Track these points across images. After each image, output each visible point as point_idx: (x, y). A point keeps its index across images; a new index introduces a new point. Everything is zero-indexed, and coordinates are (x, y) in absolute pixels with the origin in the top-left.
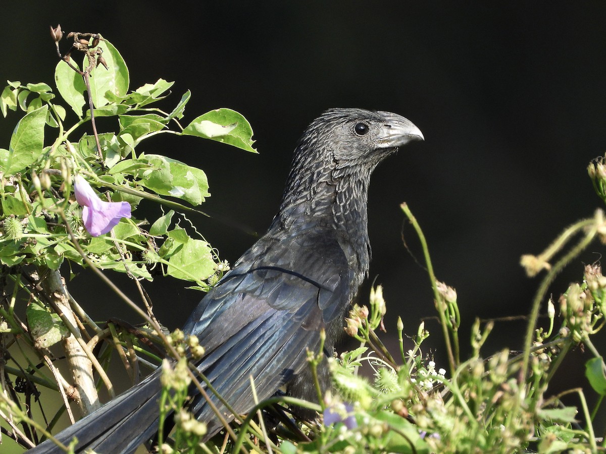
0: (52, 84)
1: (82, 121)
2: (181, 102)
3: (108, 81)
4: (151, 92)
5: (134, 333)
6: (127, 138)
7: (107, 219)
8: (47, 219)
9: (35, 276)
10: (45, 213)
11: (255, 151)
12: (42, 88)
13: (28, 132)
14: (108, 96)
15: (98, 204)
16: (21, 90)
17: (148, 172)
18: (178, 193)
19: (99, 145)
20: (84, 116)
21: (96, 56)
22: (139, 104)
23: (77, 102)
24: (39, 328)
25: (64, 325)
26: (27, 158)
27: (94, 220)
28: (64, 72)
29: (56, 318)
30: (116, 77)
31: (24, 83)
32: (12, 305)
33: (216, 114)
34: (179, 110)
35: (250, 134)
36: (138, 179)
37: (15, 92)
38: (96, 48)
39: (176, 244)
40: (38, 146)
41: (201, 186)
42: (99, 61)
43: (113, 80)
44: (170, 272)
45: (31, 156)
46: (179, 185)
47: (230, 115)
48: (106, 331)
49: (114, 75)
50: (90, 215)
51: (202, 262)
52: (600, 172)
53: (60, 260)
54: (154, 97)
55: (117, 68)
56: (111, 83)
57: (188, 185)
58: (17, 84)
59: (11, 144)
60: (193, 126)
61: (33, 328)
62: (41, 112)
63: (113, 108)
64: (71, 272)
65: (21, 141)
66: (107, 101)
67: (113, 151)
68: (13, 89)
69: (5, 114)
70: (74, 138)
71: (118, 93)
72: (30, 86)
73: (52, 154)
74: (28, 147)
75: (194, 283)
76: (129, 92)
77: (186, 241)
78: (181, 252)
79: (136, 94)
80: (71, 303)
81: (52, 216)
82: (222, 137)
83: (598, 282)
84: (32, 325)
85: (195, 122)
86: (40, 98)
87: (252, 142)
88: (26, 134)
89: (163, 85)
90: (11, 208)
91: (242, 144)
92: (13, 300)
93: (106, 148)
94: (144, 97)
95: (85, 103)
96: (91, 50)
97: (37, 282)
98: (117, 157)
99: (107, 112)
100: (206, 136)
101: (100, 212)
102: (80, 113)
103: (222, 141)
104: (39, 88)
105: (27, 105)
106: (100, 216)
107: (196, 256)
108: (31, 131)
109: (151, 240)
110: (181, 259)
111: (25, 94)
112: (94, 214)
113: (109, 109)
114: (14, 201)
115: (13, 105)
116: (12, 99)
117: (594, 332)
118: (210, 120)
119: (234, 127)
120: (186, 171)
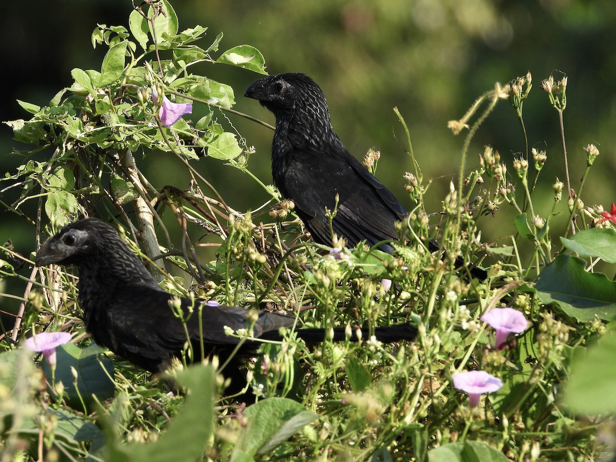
0: (127, 27)
1: (146, 52)
2: (216, 40)
3: (164, 26)
4: (193, 34)
5: (183, 196)
6: (182, 63)
7: (176, 115)
8: (126, 117)
9: (117, 156)
10: (125, 113)
11: (267, 74)
12: (120, 29)
13: (114, 58)
14: (164, 36)
15: (170, 105)
16: (105, 31)
17: (194, 86)
18: (214, 101)
19: (161, 68)
20: (148, 49)
21: (159, 8)
22: (183, 42)
23: (143, 39)
24: (119, 191)
25: (136, 189)
26: (113, 75)
27: (168, 116)
28: (135, 18)
29: (130, 185)
30: (169, 23)
31: (108, 26)
32: (100, 175)
33: (240, 49)
34: (215, 46)
35: (263, 63)
36: (186, 92)
37: (102, 31)
38: (158, 3)
39: (214, 134)
40: (120, 67)
41: (230, 97)
42: (160, 11)
43: (167, 25)
44: (209, 154)
45: (116, 74)
46: (215, 96)
47: (249, 49)
48: (162, 194)
49: (168, 22)
50: (165, 113)
51: (231, 147)
52: (514, 90)
53: (137, 145)
54: (194, 37)
55: (170, 17)
56: (165, 27)
57: (221, 96)
58: (104, 26)
59: (103, 65)
60: (224, 57)
61: (115, 191)
62: (124, 44)
63: (168, 44)
64: (144, 154)
65: (109, 64)
66: (163, 39)
67: (171, 72)
68: (101, 29)
69: (95, 47)
70: (141, 64)
71: (170, 34)
72: (112, 28)
73: (127, 74)
74: (114, 68)
75: (228, 161)
76: (178, 33)
77: (221, 133)
78: (217, 140)
79: (184, 35)
80: (138, 175)
81: (129, 115)
82: (244, 64)
83: (521, 163)
84: (115, 189)
85: (225, 54)
86: (118, 36)
87: (264, 68)
88: (112, 59)
89: (200, 30)
90: (102, 109)
91: (258, 70)
92: (101, 172)
93: (166, 70)
94: (188, 37)
95: (148, 40)
96: (156, 4)
97: (118, 160)
98: (175, 76)
99: (163, 47)
100: (233, 63)
101: (171, 110)
102: (145, 47)
103: (244, 67)
104: (119, 29)
105: (110, 41)
106: (171, 112)
107: (227, 143)
108: (116, 57)
109: (195, 133)
110: (217, 145)
111: (108, 33)
112: (168, 111)
113: (165, 45)
114: (104, 104)
115: (100, 40)
116: (100, 36)
117: (500, 203)
118: (235, 52)
119: (252, 58)
120: (219, 87)
